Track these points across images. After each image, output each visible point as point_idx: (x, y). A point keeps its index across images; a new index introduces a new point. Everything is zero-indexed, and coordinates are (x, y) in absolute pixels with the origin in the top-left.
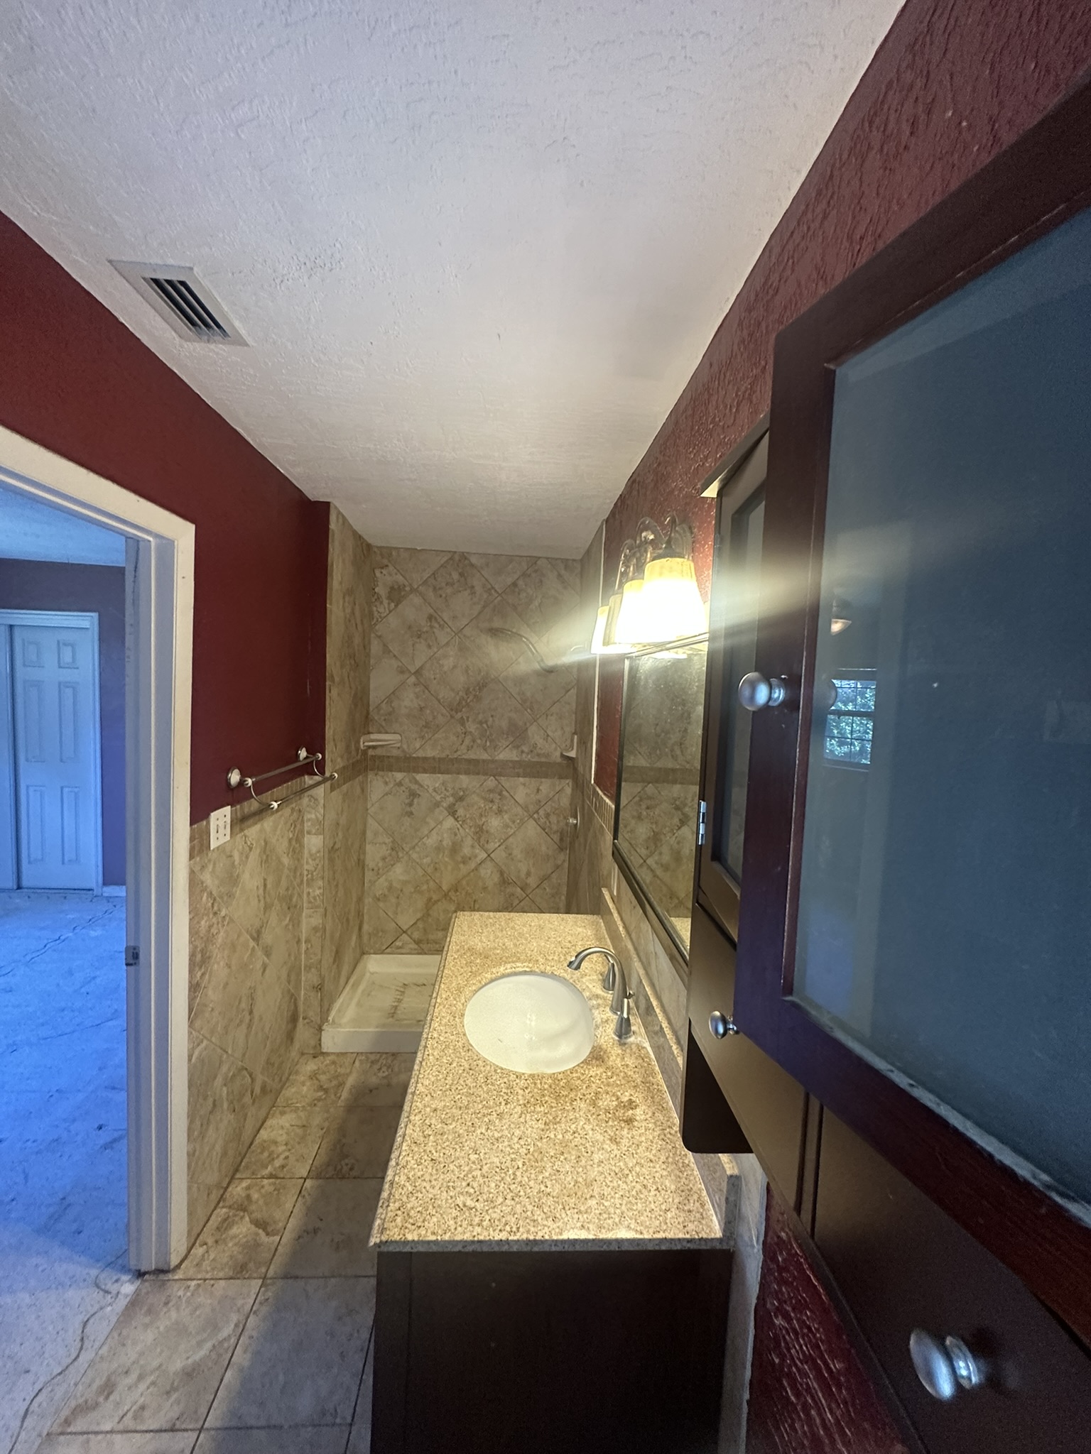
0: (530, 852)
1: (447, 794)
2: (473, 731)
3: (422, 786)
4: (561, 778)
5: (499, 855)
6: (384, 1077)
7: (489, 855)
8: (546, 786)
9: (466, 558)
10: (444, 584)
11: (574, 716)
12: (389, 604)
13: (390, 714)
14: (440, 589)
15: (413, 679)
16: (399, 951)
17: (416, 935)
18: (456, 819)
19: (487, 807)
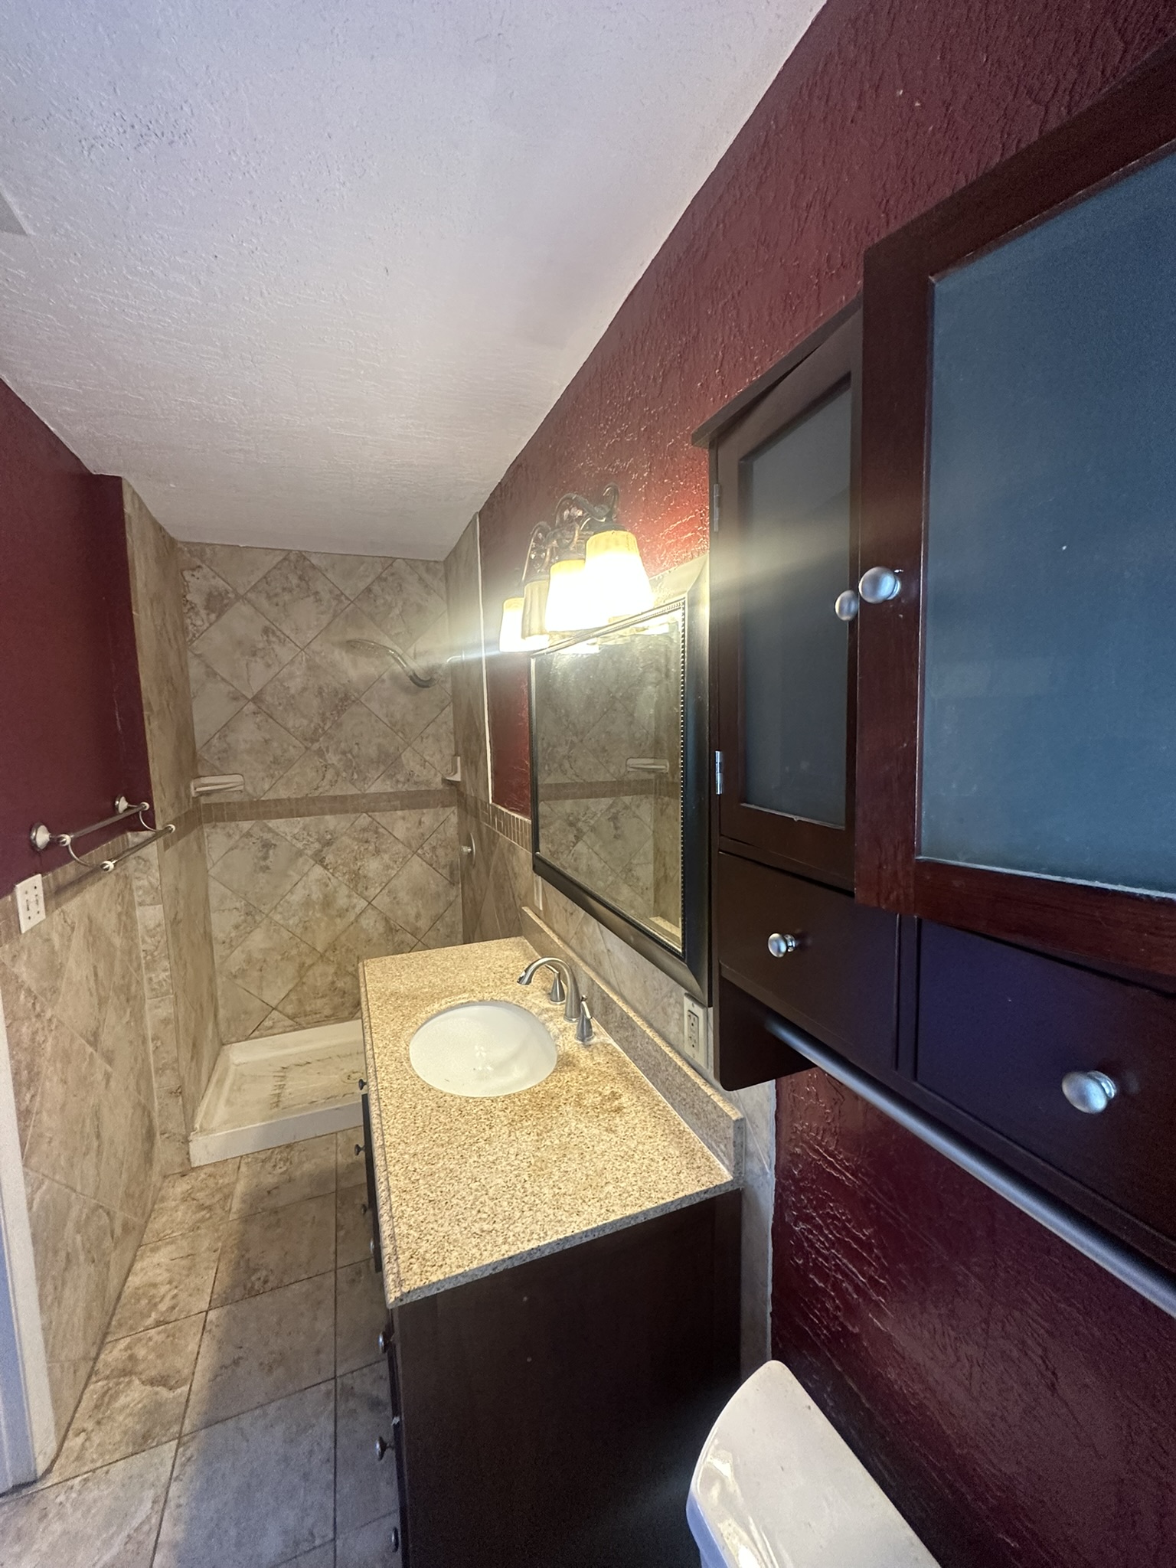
0: (418, 892)
1: (311, 840)
2: (336, 763)
3: (278, 835)
4: (444, 806)
5: (383, 901)
6: (282, 1174)
7: (370, 903)
8: (428, 817)
9: (305, 558)
10: (279, 590)
11: (452, 737)
12: (208, 614)
13: (225, 751)
14: (276, 595)
15: (251, 707)
16: (271, 1031)
17: (290, 1009)
18: (325, 868)
19: (362, 849)
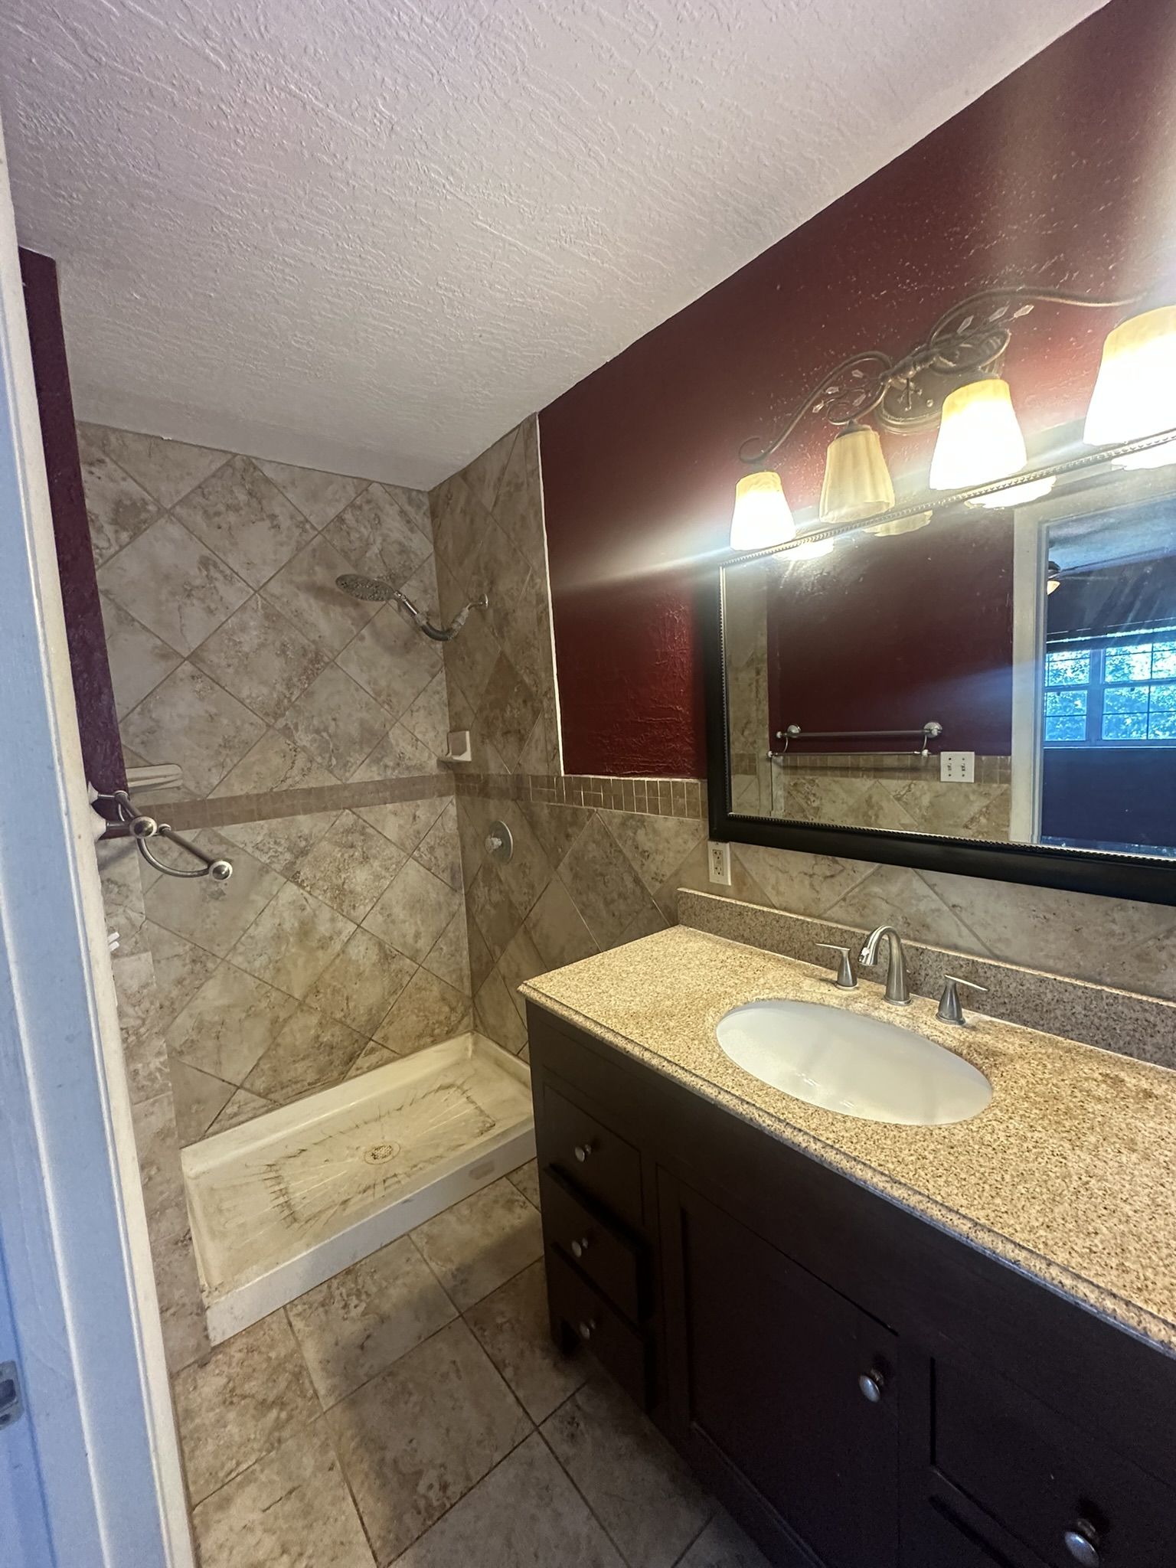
0: (415, 904)
1: (280, 850)
2: (308, 745)
3: (233, 846)
4: (441, 795)
5: (374, 923)
7: (359, 926)
8: (423, 810)
9: (255, 468)
10: (221, 508)
11: (446, 709)
12: (116, 532)
13: (152, 732)
14: (218, 514)
15: (187, 667)
16: (236, 1120)
17: (260, 1084)
18: (300, 885)
19: (346, 856)
